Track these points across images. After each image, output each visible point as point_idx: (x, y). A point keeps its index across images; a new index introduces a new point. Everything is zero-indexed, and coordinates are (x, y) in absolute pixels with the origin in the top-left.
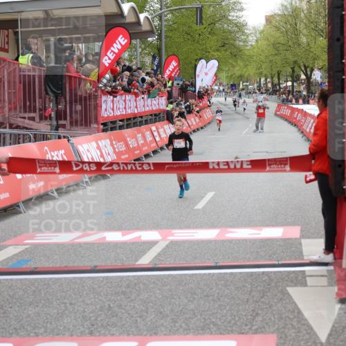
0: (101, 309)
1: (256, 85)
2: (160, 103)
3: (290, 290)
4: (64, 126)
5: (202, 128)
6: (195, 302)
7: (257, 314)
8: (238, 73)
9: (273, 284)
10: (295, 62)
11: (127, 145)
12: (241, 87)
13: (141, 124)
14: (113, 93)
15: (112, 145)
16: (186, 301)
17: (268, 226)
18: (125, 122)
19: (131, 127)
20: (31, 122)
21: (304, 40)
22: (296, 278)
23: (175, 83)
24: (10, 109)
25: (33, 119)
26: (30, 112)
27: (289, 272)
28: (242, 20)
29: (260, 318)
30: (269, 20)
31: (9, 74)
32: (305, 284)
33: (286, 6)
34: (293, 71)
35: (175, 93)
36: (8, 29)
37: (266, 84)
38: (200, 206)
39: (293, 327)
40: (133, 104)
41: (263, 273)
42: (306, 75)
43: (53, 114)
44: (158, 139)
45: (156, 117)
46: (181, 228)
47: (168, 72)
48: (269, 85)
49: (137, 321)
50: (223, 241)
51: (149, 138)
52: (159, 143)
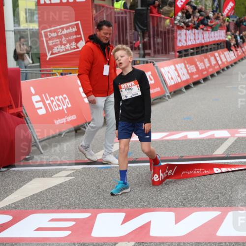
2: (220, 35)
4: (149, 54)
11: (197, 67)
13: (207, 51)
15: (186, 67)
18: (195, 50)
19: (199, 54)
35: (232, 27)
40: (201, 36)
43: (141, 46)
44: (220, 62)
45: (218, 46)
47: (226, 12)
51: (213, 62)
52: (221, 66)
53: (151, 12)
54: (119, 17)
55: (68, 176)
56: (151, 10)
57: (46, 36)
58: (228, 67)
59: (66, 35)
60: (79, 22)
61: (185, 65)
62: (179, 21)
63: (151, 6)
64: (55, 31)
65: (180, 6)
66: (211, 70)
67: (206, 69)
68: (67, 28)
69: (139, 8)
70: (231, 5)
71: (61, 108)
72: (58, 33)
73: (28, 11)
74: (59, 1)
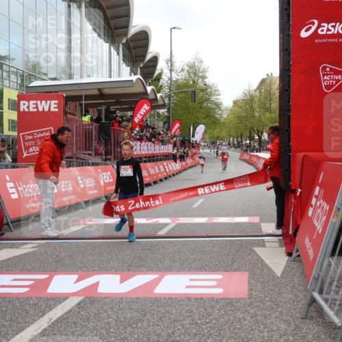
0: (135, 257)
1: (227, 142)
2: (168, 149)
3: (255, 249)
4: (110, 159)
6: (195, 255)
7: (235, 261)
8: (216, 135)
9: (244, 246)
10: (252, 128)
11: (149, 172)
12: (218, 143)
13: (157, 160)
14: (141, 139)
16: (188, 254)
17: (239, 216)
18: (148, 159)
19: (151, 162)
20: (89, 157)
21: (257, 114)
22: (259, 243)
23: (178, 139)
24: (77, 149)
25: (90, 155)
26: (89, 150)
27: (254, 240)
28: (219, 101)
29: (237, 263)
30: (235, 102)
31: (76, 127)
32: (265, 246)
33: (246, 94)
34: (250, 133)
35: (178, 144)
36: (75, 101)
37: (233, 141)
38: (195, 206)
40: (153, 148)
41: (237, 240)
42: (258, 136)
43: (103, 152)
44: (167, 170)
45: (166, 157)
46: (183, 217)
47: (174, 130)
48: (236, 142)
49: (157, 264)
50: (211, 224)
51: (162, 169)
52: (168, 173)
53: (113, 126)
54: (86, 129)
56: (113, 124)
57: (24, 138)
58: (173, 175)
59: (41, 138)
60: (52, 128)
62: (136, 135)
63: (113, 121)
64: (32, 134)
65: (137, 122)
66: (160, 176)
67: (156, 174)
68: (42, 132)
69: (103, 121)
70: (178, 125)
71: (31, 195)
72: (33, 136)
73: (11, 122)
74: (35, 110)
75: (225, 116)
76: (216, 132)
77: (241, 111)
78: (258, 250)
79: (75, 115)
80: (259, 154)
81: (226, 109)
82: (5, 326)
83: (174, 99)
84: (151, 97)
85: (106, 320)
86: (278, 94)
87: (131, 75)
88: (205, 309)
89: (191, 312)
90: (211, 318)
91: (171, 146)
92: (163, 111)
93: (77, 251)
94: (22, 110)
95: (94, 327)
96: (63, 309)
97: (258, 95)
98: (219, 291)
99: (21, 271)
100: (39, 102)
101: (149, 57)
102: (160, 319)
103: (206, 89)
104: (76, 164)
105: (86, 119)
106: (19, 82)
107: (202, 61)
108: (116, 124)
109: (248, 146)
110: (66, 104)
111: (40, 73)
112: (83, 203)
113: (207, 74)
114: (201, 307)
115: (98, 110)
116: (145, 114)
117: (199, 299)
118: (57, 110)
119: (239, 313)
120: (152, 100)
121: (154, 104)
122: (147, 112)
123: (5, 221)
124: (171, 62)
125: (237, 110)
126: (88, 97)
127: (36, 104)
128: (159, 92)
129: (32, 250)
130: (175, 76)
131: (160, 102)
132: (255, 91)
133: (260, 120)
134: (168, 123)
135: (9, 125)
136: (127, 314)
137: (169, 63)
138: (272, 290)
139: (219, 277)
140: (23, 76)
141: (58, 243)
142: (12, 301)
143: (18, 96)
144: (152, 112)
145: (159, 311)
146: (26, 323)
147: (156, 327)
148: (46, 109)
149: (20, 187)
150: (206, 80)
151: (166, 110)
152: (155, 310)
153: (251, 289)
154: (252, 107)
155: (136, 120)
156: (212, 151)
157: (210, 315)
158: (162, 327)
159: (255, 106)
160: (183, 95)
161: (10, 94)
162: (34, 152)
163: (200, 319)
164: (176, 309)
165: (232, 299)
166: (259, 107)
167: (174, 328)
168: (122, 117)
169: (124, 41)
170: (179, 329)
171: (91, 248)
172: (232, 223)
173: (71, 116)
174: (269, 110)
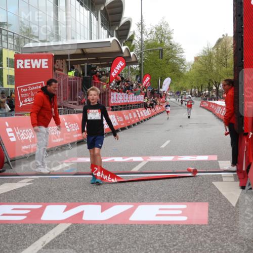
0: (113, 190)
1: (189, 93)
2: (141, 98)
3: (214, 183)
5: (162, 113)
6: (163, 188)
7: (197, 193)
8: (180, 86)
9: (205, 180)
10: (210, 80)
11: (124, 118)
12: (182, 93)
13: (131, 108)
15: (116, 118)
16: (158, 187)
17: (200, 155)
18: (123, 107)
19: (126, 110)
20: (74, 106)
21: (215, 68)
22: (217, 178)
23: (148, 90)
24: (64, 99)
25: (75, 104)
26: (74, 100)
27: (213, 175)
28: (183, 57)
29: (199, 195)
30: (196, 59)
31: (64, 81)
32: (222, 181)
33: (205, 51)
34: (209, 84)
35: (148, 95)
36: (62, 59)
37: (195, 91)
38: (163, 146)
39: (217, 199)
40: (127, 98)
42: (216, 87)
44: (139, 116)
45: (139, 105)
46: (154, 156)
47: (145, 83)
48: (197, 92)
49: (132, 196)
50: (177, 162)
51: (135, 116)
52: (140, 119)
53: (94, 79)
54: (71, 82)
55: (28, 182)
56: (94, 78)
57: (20, 91)
58: (145, 120)
59: (34, 91)
60: (43, 82)
61: (116, 116)
62: (113, 87)
63: (94, 75)
64: (27, 87)
65: (114, 76)
66: (133, 121)
67: (130, 120)
68: (35, 86)
69: (86, 76)
70: (148, 78)
71: (27, 138)
72: (28, 89)
73: (9, 77)
74: (29, 67)
75: (188, 70)
76: (180, 84)
77: (201, 65)
78: (216, 184)
79: (62, 71)
80: (216, 102)
81: (189, 64)
82: (7, 248)
83: (145, 56)
84: (126, 55)
85: (90, 243)
86: (233, 51)
87: (108, 37)
88: (172, 234)
89: (161, 236)
90: (177, 241)
91: (142, 96)
92: (135, 66)
93: (66, 185)
94: (18, 67)
95: (81, 249)
96: (54, 233)
97: (215, 52)
98: (184, 218)
99: (20, 201)
100: (32, 61)
101: (123, 21)
102: (135, 242)
103: (171, 47)
104: (63, 112)
105: (71, 74)
106: (15, 44)
107: (167, 25)
108: (96, 78)
109: (207, 96)
110: (55, 62)
111: (32, 36)
112: (69, 145)
113: (172, 36)
114: (169, 232)
115: (81, 66)
116: (121, 69)
117: (167, 226)
118: (47, 67)
119: (200, 237)
120: (127, 57)
121: (128, 61)
122: (122, 67)
123: (6, 160)
124: (141, 25)
125: (198, 64)
126: (73, 56)
127: (30, 62)
128: (132, 51)
129: (28, 184)
130: (145, 38)
131: (133, 59)
132: (213, 49)
133: (217, 73)
134: (140, 77)
135: (8, 80)
136: (107, 238)
137: (140, 26)
138: (228, 218)
139: (184, 206)
140: (18, 39)
141: (49, 178)
142: (12, 227)
143: (15, 56)
144: (127, 67)
145: (133, 236)
146: (24, 245)
147: (132, 249)
148: (38, 67)
149: (17, 131)
150: (171, 40)
151: (138, 66)
152: (130, 235)
153: (210, 217)
154: (210, 62)
155: (113, 75)
156: (177, 100)
157: (176, 239)
158: (137, 249)
159: (213, 61)
160: (152, 53)
161: (8, 54)
162: (28, 102)
163: (168, 242)
164: (148, 234)
165: (195, 225)
166: (216, 62)
167: (146, 250)
168: (101, 72)
169: (102, 8)
170: (151, 251)
171: (77, 183)
172: (194, 161)
173: (59, 72)
174: (225, 65)
